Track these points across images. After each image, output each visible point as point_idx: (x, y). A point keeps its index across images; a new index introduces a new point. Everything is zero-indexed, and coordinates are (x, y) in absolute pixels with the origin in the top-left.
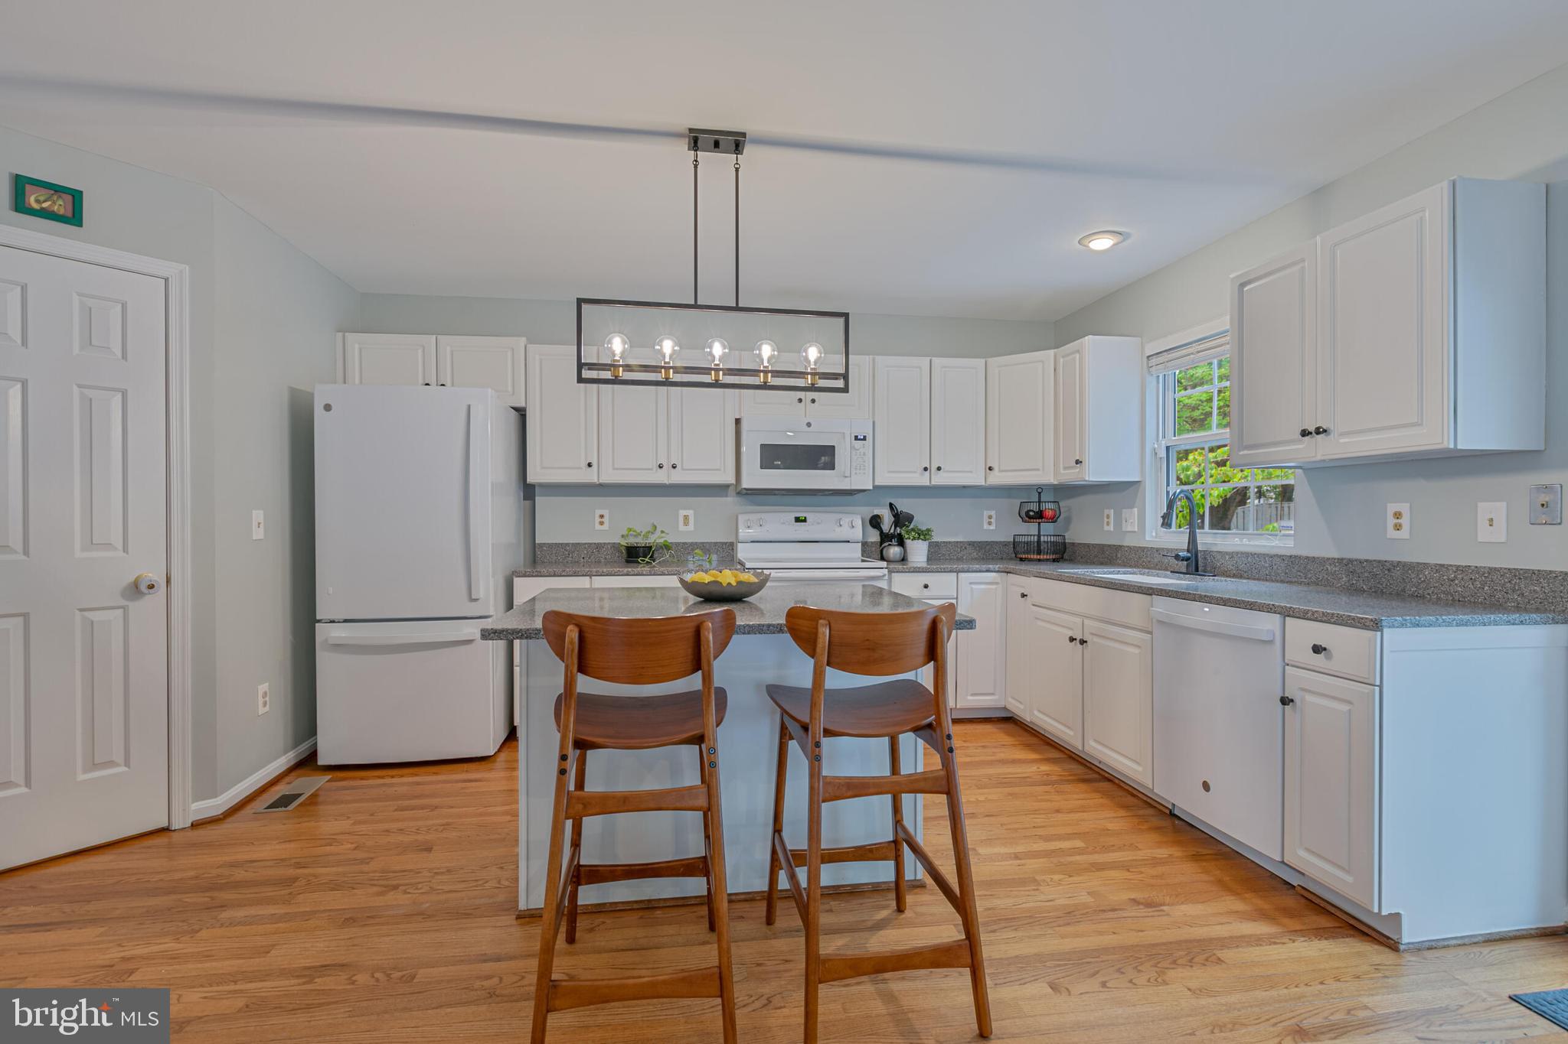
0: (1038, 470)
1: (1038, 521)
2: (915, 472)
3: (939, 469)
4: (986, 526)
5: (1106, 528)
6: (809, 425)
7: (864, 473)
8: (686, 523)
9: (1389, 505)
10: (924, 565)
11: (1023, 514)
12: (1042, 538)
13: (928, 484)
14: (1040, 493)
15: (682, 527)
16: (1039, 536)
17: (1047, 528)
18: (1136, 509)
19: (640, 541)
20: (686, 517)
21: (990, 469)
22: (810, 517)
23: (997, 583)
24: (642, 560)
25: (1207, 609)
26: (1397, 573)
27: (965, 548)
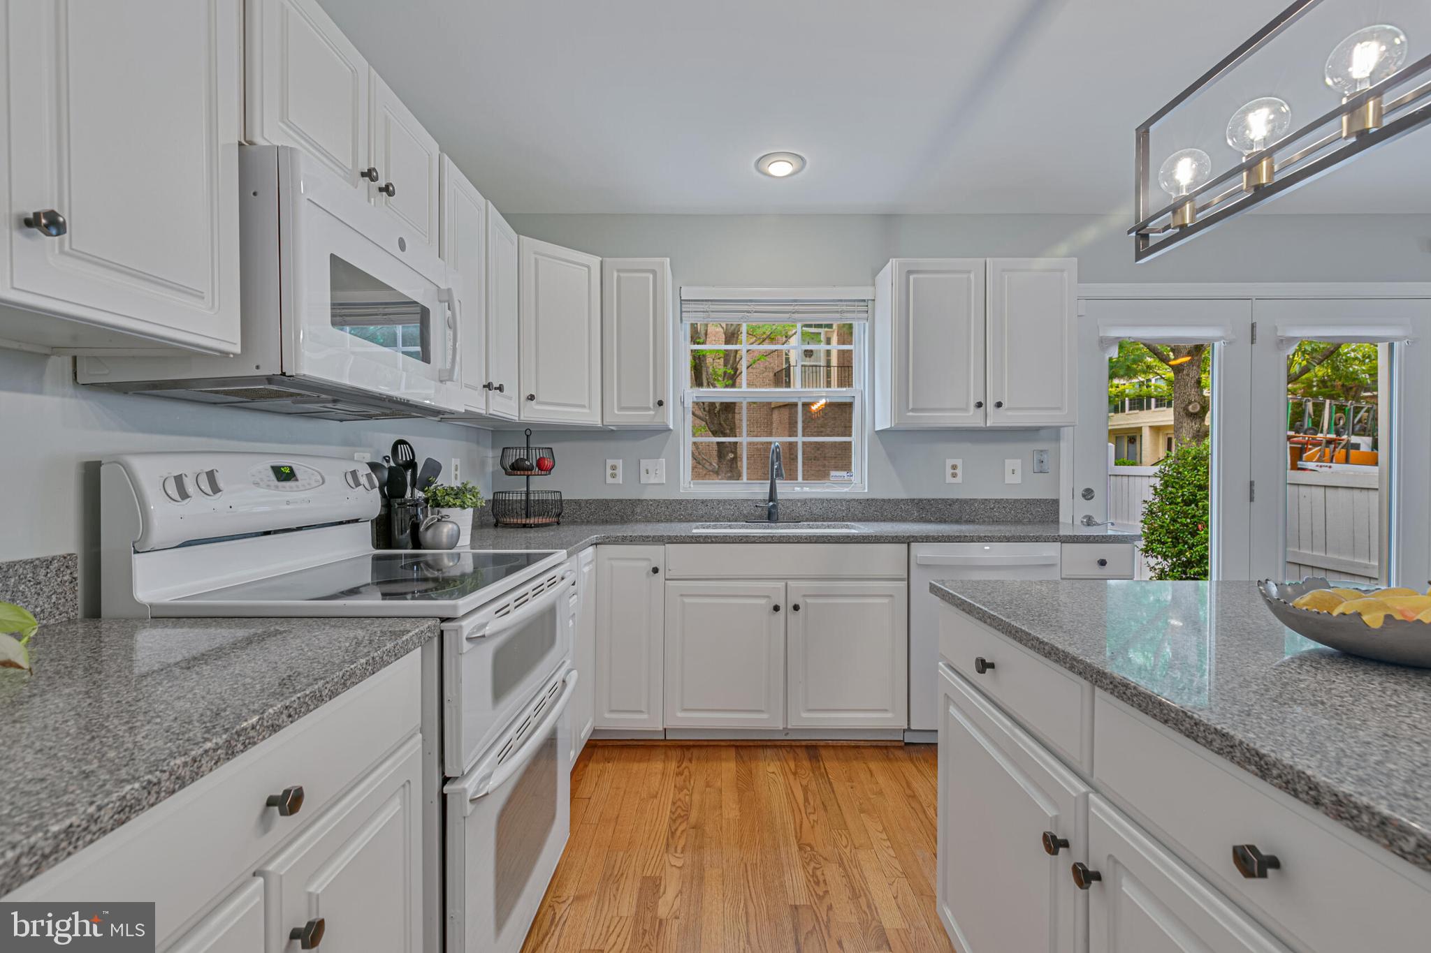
0: (583, 406)
1: (526, 473)
2: (475, 391)
3: (500, 388)
6: (402, 245)
9: (947, 460)
11: (507, 463)
12: (532, 496)
14: (528, 436)
16: (528, 493)
17: (538, 482)
18: (663, 460)
21: (530, 398)
25: (988, 548)
26: (956, 506)
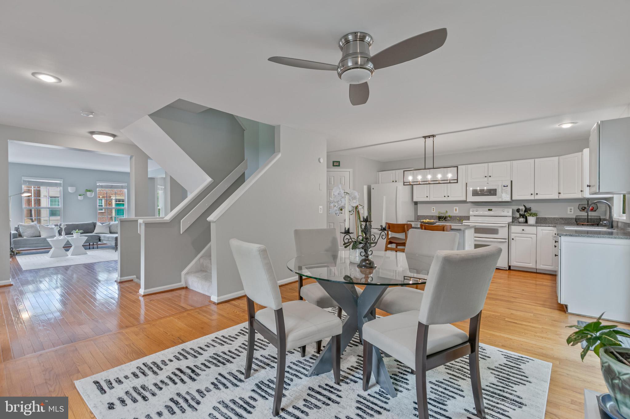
0: (576, 193)
1: (587, 211)
2: (528, 195)
3: (537, 194)
4: (569, 213)
6: (488, 183)
7: (507, 196)
11: (580, 208)
12: (589, 217)
13: (534, 199)
14: (588, 201)
15: (455, 212)
16: (588, 216)
17: (591, 214)
19: (443, 215)
20: (456, 209)
21: (559, 193)
22: (493, 209)
23: (553, 231)
27: (559, 220)
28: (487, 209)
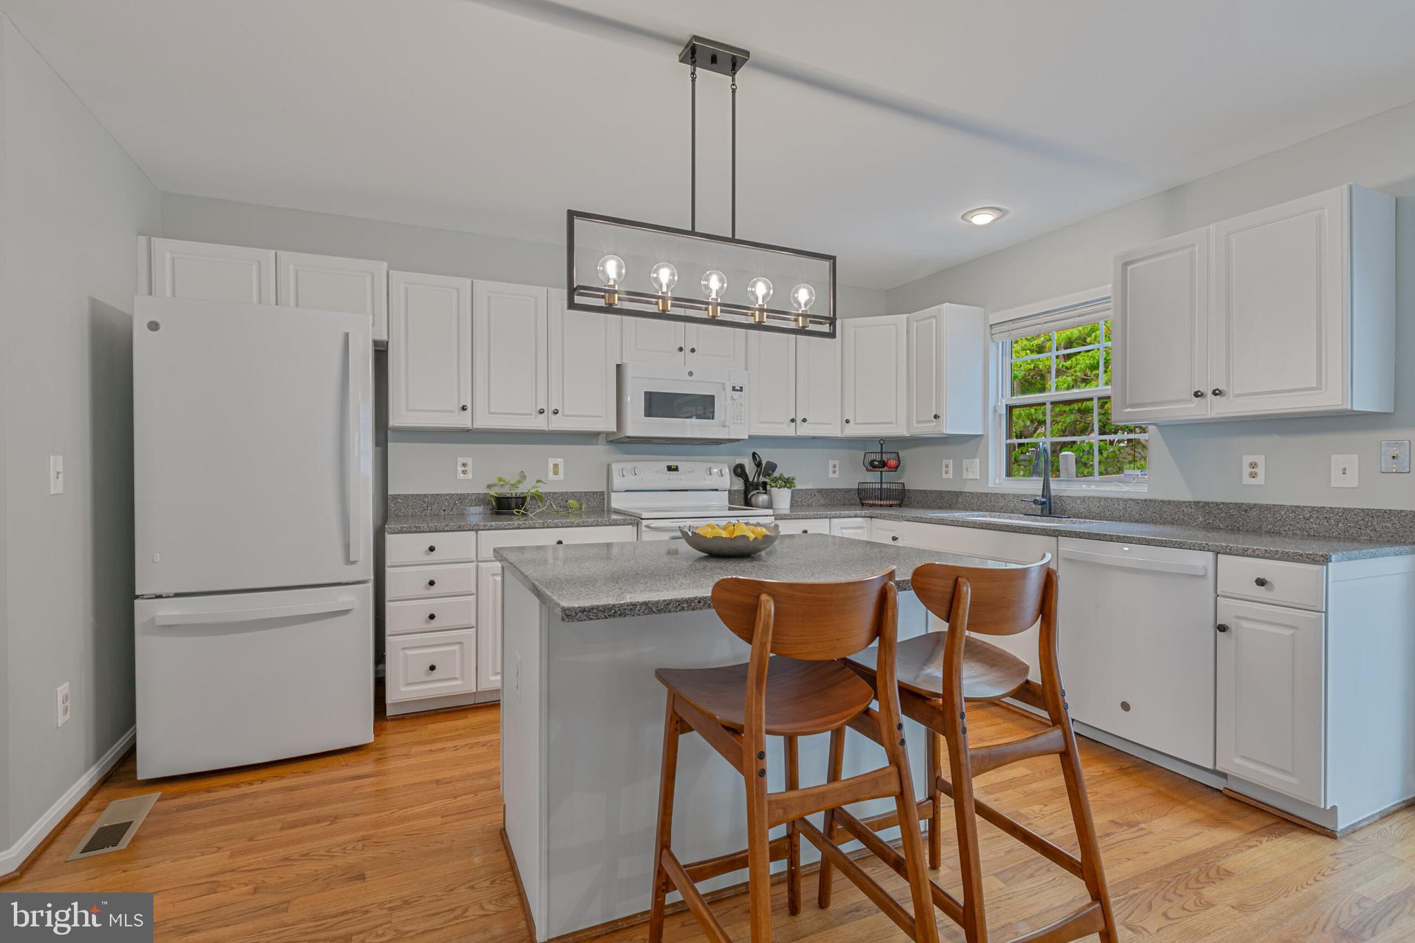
0: (891, 423)
1: (881, 470)
2: (781, 423)
3: (804, 420)
4: (831, 475)
5: (944, 476)
6: (691, 374)
7: (741, 423)
8: (556, 473)
9: (1244, 457)
10: (788, 512)
11: (867, 462)
13: (794, 435)
14: (882, 445)
15: (552, 477)
16: (881, 483)
17: (888, 476)
18: (978, 460)
20: (556, 466)
21: (847, 421)
22: (681, 465)
23: (863, 528)
24: (517, 512)
25: (1127, 549)
26: (1254, 513)
27: (815, 495)
28: (664, 465)
